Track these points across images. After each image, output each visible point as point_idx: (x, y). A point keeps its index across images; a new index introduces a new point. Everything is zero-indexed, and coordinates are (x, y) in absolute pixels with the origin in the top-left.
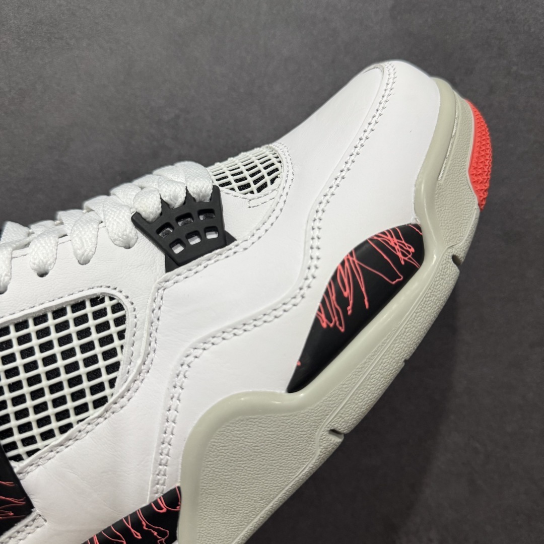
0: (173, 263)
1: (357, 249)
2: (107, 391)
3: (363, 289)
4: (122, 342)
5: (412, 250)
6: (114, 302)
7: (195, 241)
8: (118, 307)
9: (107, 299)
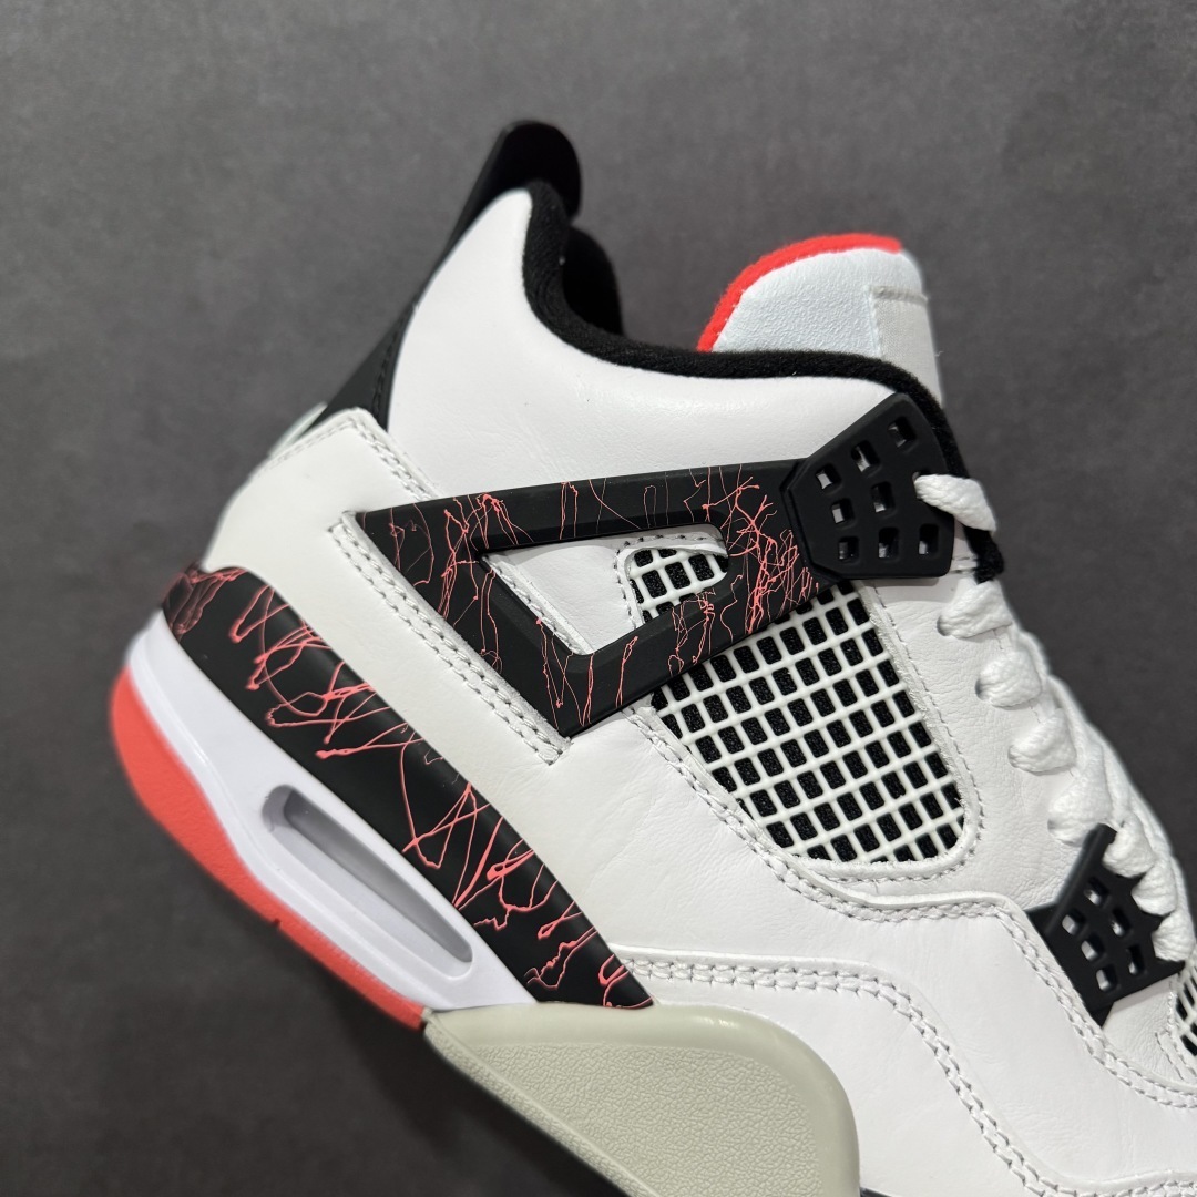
0: (1045, 920)
2: (801, 846)
4: (892, 858)
6: (956, 827)
7: (1089, 952)
8: (949, 837)
9: (959, 811)
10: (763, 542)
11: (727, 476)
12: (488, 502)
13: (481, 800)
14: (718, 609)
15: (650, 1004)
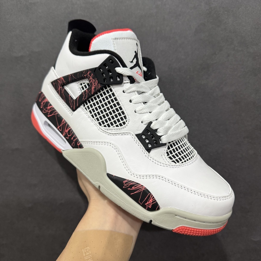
0: (139, 136)
1: (147, 190)
2: (103, 125)
3: (135, 193)
4: (115, 126)
6: (126, 122)
7: (147, 141)
8: (124, 123)
9: (126, 120)
10: (93, 80)
11: (87, 71)
12: (62, 78)
13: (65, 121)
14: (88, 91)
15: (83, 148)
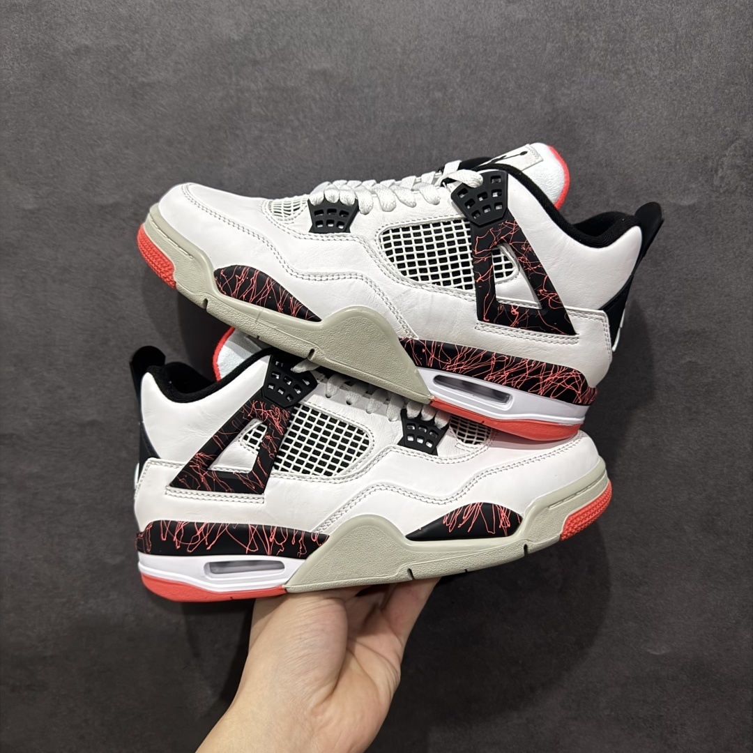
0: (403, 443)
1: (485, 504)
2: (334, 472)
3: (473, 522)
4: (357, 457)
5: (509, 525)
6: (367, 438)
7: (421, 441)
8: (366, 442)
9: (365, 435)
10: (268, 412)
11: (248, 404)
12: (199, 456)
13: (255, 526)
14: (271, 436)
15: (328, 536)
